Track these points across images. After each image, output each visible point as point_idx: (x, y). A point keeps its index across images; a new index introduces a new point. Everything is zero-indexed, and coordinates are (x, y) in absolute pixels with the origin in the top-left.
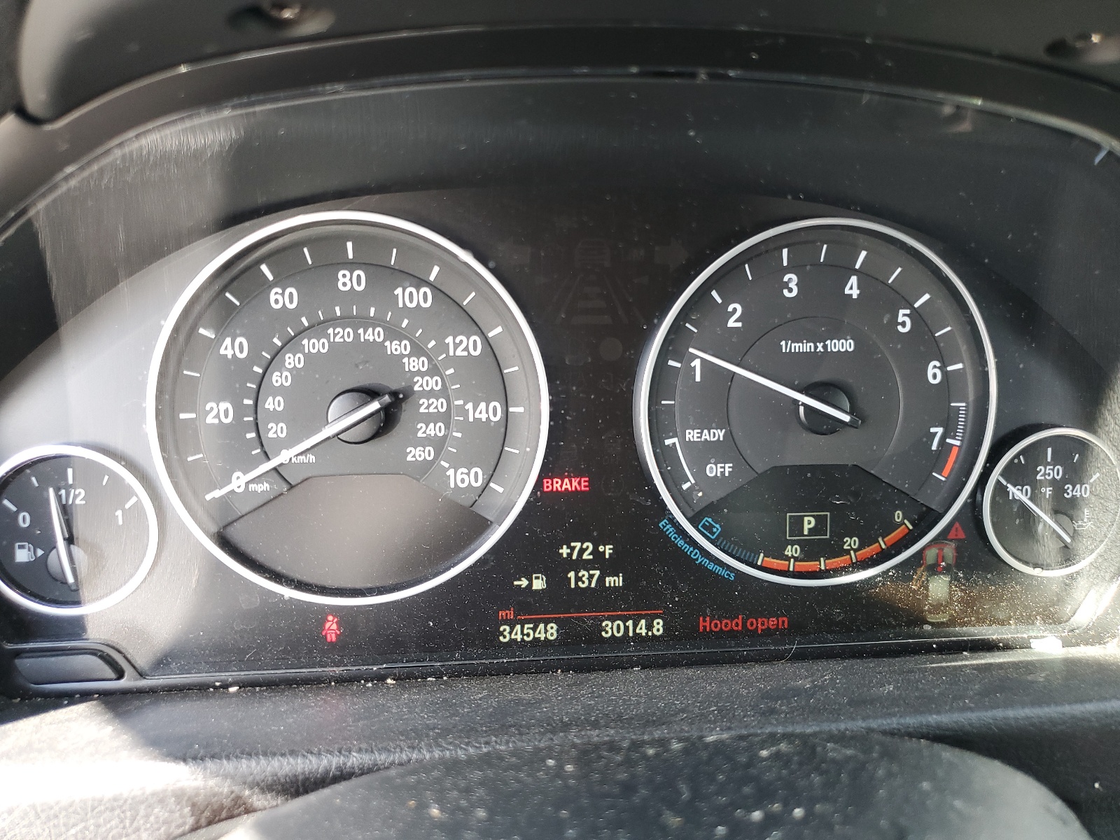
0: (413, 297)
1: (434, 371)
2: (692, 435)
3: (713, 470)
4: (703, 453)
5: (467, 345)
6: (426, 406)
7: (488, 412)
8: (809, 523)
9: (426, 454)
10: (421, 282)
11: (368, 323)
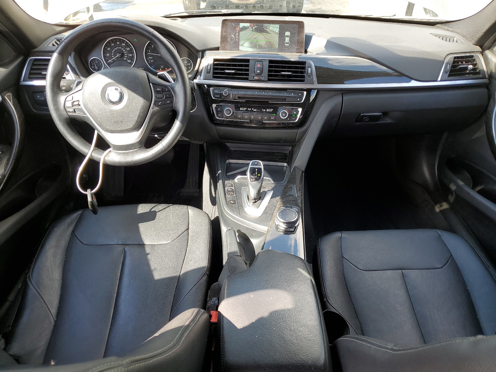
0: (124, 44)
1: (126, 51)
2: (150, 58)
3: (152, 61)
4: (151, 59)
5: (128, 49)
6: (125, 54)
7: (131, 55)
8: (162, 67)
9: (126, 59)
10: (124, 43)
11: (120, 47)
